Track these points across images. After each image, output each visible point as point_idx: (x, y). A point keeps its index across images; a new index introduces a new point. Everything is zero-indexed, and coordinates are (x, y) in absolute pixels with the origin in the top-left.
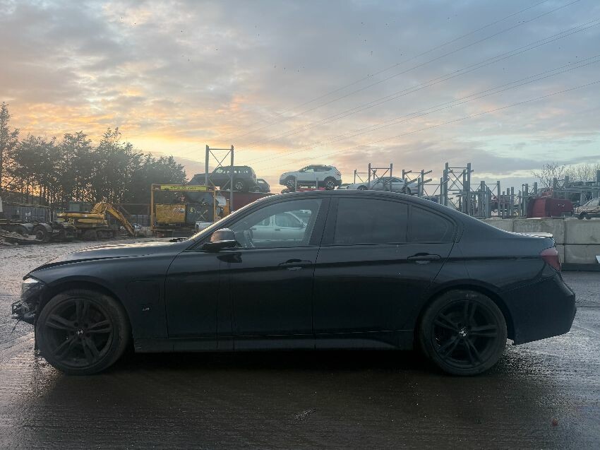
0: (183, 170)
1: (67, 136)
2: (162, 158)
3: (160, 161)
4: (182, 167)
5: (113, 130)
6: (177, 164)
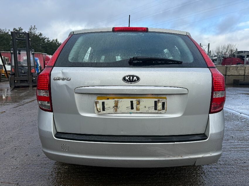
1: (14, 29)
2: (53, 40)
5: (33, 27)
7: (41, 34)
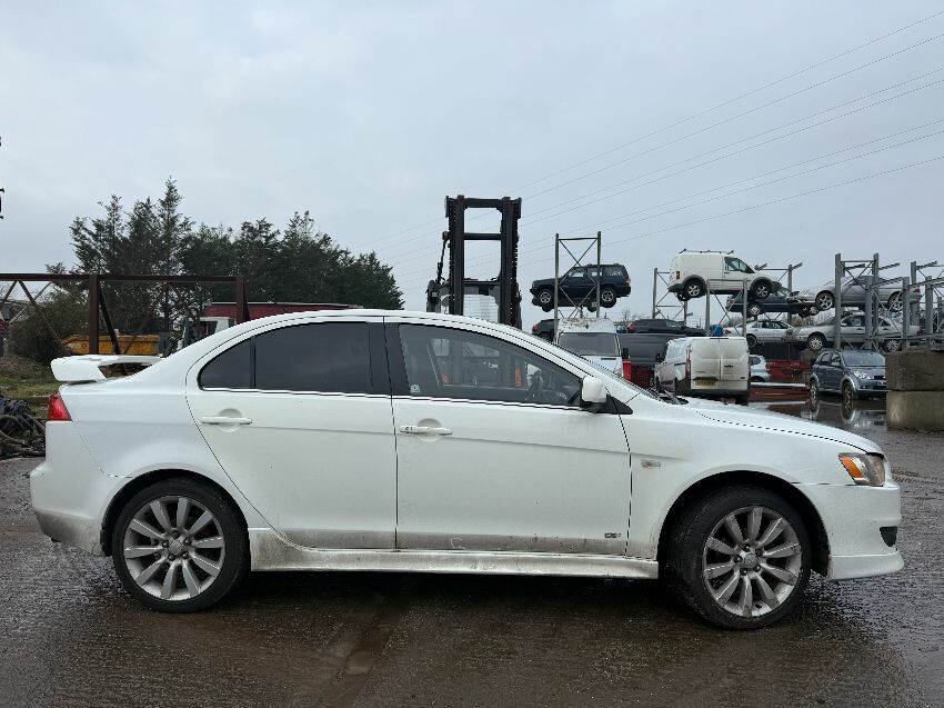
0: (390, 274)
1: (246, 226)
2: (362, 258)
3: (359, 261)
4: (389, 270)
5: (302, 217)
6: (381, 265)
7: (326, 240)
